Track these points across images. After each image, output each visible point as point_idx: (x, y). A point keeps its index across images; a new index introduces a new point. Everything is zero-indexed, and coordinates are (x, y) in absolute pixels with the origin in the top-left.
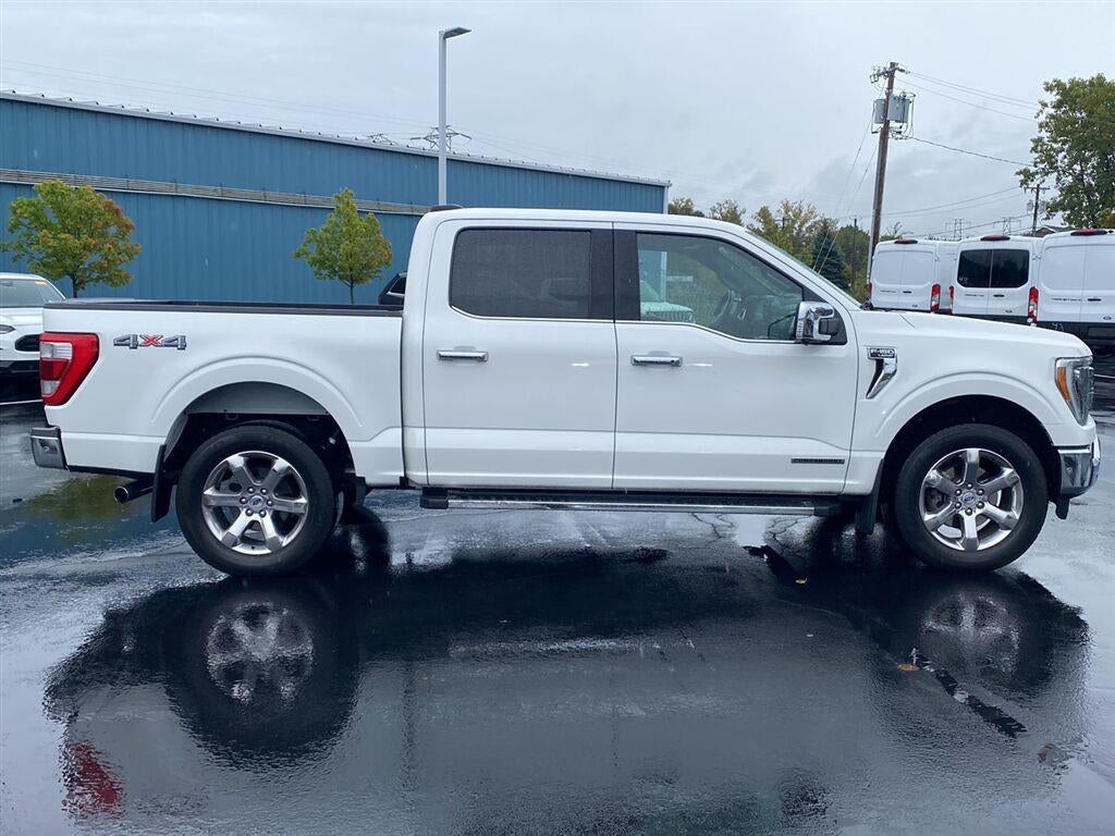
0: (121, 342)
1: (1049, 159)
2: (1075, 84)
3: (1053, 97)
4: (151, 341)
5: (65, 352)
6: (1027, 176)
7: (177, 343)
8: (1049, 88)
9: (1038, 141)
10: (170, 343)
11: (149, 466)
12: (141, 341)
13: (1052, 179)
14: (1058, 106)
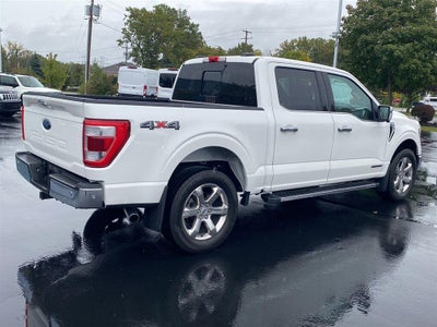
0: (144, 126)
1: (128, 36)
2: (137, 10)
3: (128, 13)
4: (161, 125)
5: (109, 132)
6: (121, 42)
7: (175, 126)
8: (127, 10)
9: (124, 29)
10: (171, 126)
11: (156, 200)
12: (156, 125)
13: (129, 44)
14: (130, 17)
